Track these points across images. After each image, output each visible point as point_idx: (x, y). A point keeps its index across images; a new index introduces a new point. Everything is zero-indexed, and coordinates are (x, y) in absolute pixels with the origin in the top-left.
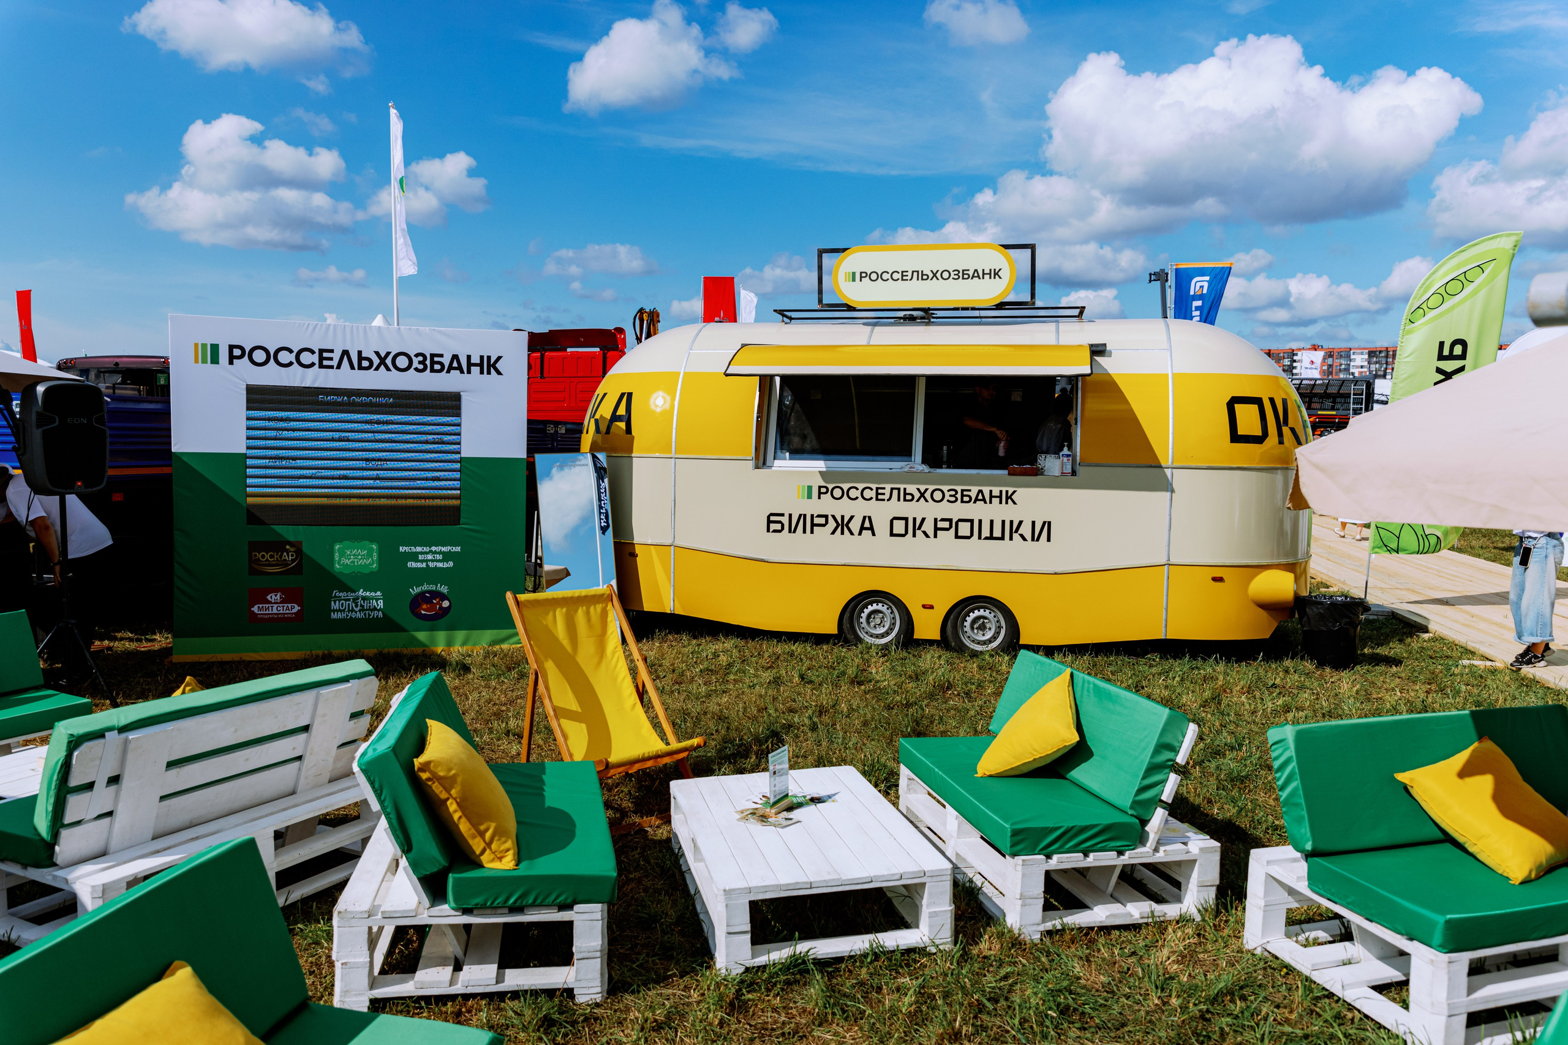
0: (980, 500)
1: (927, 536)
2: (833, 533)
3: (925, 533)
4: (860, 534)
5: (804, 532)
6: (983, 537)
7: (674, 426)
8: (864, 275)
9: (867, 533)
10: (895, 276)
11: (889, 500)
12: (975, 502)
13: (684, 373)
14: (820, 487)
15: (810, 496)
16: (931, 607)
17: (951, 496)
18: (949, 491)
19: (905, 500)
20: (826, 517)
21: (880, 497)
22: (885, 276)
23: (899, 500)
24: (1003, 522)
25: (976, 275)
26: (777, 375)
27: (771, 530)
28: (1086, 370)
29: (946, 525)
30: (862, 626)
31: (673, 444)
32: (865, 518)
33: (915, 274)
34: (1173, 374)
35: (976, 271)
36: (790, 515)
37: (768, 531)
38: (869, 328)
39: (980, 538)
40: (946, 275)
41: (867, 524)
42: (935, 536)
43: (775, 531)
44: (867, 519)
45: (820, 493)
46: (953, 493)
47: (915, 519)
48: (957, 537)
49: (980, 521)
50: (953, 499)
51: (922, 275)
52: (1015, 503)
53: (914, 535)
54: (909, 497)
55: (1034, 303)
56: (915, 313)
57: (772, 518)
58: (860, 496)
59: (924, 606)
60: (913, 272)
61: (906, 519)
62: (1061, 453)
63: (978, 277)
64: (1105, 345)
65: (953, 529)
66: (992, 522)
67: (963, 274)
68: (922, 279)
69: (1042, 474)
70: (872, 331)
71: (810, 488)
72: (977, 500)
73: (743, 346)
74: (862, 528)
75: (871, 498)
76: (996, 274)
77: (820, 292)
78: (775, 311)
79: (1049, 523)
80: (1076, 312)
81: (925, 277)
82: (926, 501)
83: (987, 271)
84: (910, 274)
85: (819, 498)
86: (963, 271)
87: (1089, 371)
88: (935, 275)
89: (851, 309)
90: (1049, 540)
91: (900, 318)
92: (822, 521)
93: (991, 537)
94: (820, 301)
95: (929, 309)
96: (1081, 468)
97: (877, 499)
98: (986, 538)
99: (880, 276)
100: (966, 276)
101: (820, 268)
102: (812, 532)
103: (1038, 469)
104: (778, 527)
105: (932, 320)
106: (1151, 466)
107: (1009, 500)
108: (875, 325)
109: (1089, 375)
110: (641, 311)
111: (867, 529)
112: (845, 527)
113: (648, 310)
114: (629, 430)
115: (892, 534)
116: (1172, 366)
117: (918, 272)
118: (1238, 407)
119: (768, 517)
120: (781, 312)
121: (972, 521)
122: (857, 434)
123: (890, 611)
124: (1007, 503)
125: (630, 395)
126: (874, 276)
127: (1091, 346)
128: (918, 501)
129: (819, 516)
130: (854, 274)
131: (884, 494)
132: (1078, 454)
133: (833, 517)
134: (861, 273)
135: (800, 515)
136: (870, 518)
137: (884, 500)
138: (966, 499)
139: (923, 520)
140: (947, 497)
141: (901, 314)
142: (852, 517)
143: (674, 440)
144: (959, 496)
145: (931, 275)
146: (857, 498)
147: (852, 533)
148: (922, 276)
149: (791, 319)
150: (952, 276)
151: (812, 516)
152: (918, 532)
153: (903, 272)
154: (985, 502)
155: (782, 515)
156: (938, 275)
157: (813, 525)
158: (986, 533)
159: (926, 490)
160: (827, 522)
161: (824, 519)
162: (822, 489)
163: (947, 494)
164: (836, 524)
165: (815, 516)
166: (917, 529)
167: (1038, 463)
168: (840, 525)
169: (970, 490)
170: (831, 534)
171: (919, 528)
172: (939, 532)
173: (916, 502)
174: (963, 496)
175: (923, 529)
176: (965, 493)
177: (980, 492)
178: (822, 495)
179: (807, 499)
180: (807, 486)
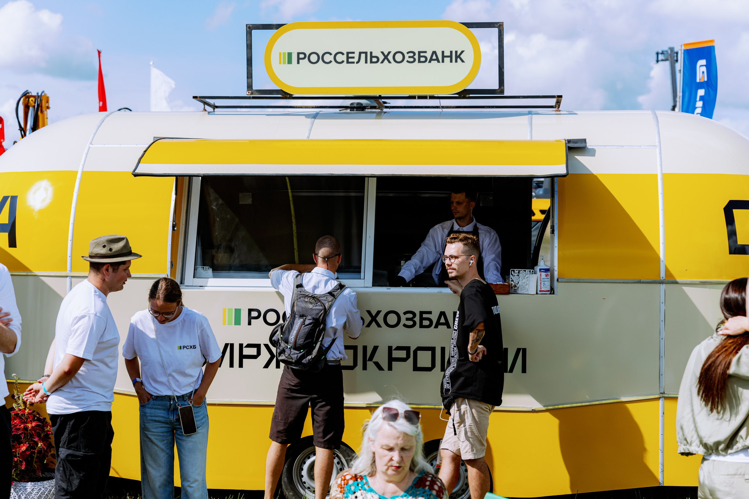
0: (442, 324)
1: (380, 368)
2: (267, 366)
3: (377, 364)
5: (232, 365)
7: (70, 237)
8: (302, 56)
10: (340, 58)
12: (436, 327)
13: (83, 172)
14: (250, 311)
15: (238, 322)
17: (407, 319)
18: (405, 313)
20: (258, 346)
22: (327, 58)
25: (434, 57)
26: (198, 176)
28: (561, 169)
29: (402, 354)
30: (304, 479)
31: (69, 259)
33: (363, 56)
34: (663, 175)
35: (434, 53)
38: (309, 120)
40: (399, 57)
45: (250, 318)
46: (410, 316)
47: (365, 348)
48: (416, 368)
49: (443, 349)
50: (410, 323)
51: (372, 57)
53: (365, 368)
55: (502, 92)
56: (364, 102)
60: (360, 53)
61: (354, 348)
62: (537, 268)
63: (437, 60)
64: (584, 141)
65: (411, 360)
67: (420, 57)
68: (371, 62)
69: (515, 292)
70: (313, 123)
71: (238, 312)
72: (438, 324)
73: (157, 140)
76: (457, 57)
77: (250, 76)
78: (195, 97)
79: (524, 350)
80: (552, 102)
81: (374, 60)
82: (379, 326)
83: (447, 53)
84: (356, 56)
85: (250, 324)
86: (419, 52)
87: (563, 171)
88: (386, 57)
89: (287, 96)
90: (524, 370)
91: (346, 107)
92: (253, 351)
94: (250, 86)
95: (380, 97)
96: (559, 284)
99: (321, 58)
100: (423, 59)
101: (249, 47)
102: (241, 365)
103: (509, 286)
105: (385, 110)
106: (640, 282)
108: (315, 116)
109: (564, 176)
110: (26, 95)
113: (34, 94)
114: (12, 243)
116: (661, 165)
117: (366, 53)
118: (736, 212)
120: (201, 99)
121: (433, 350)
122: (296, 246)
125: (14, 199)
126: (314, 58)
127: (569, 141)
128: (369, 325)
129: (249, 346)
130: (290, 55)
132: (556, 268)
133: (267, 346)
134: (299, 54)
135: (226, 345)
138: (426, 323)
139: (375, 348)
140: (403, 321)
141: (348, 103)
143: (69, 254)
144: (417, 319)
145: (381, 57)
148: (372, 59)
149: (215, 107)
150: (407, 58)
151: (241, 346)
152: (370, 364)
153: (348, 53)
156: (390, 57)
157: (242, 357)
159: (379, 312)
160: (259, 353)
161: (255, 349)
162: (252, 312)
163: (403, 317)
164: (270, 356)
165: (244, 346)
166: (369, 360)
167: (510, 280)
168: (275, 356)
169: (430, 313)
170: (264, 367)
171: (371, 359)
172: (394, 363)
173: (366, 327)
174: (422, 319)
175: (374, 360)
176: (425, 316)
177: (443, 314)
178: (252, 320)
179: (235, 324)
180: (235, 309)
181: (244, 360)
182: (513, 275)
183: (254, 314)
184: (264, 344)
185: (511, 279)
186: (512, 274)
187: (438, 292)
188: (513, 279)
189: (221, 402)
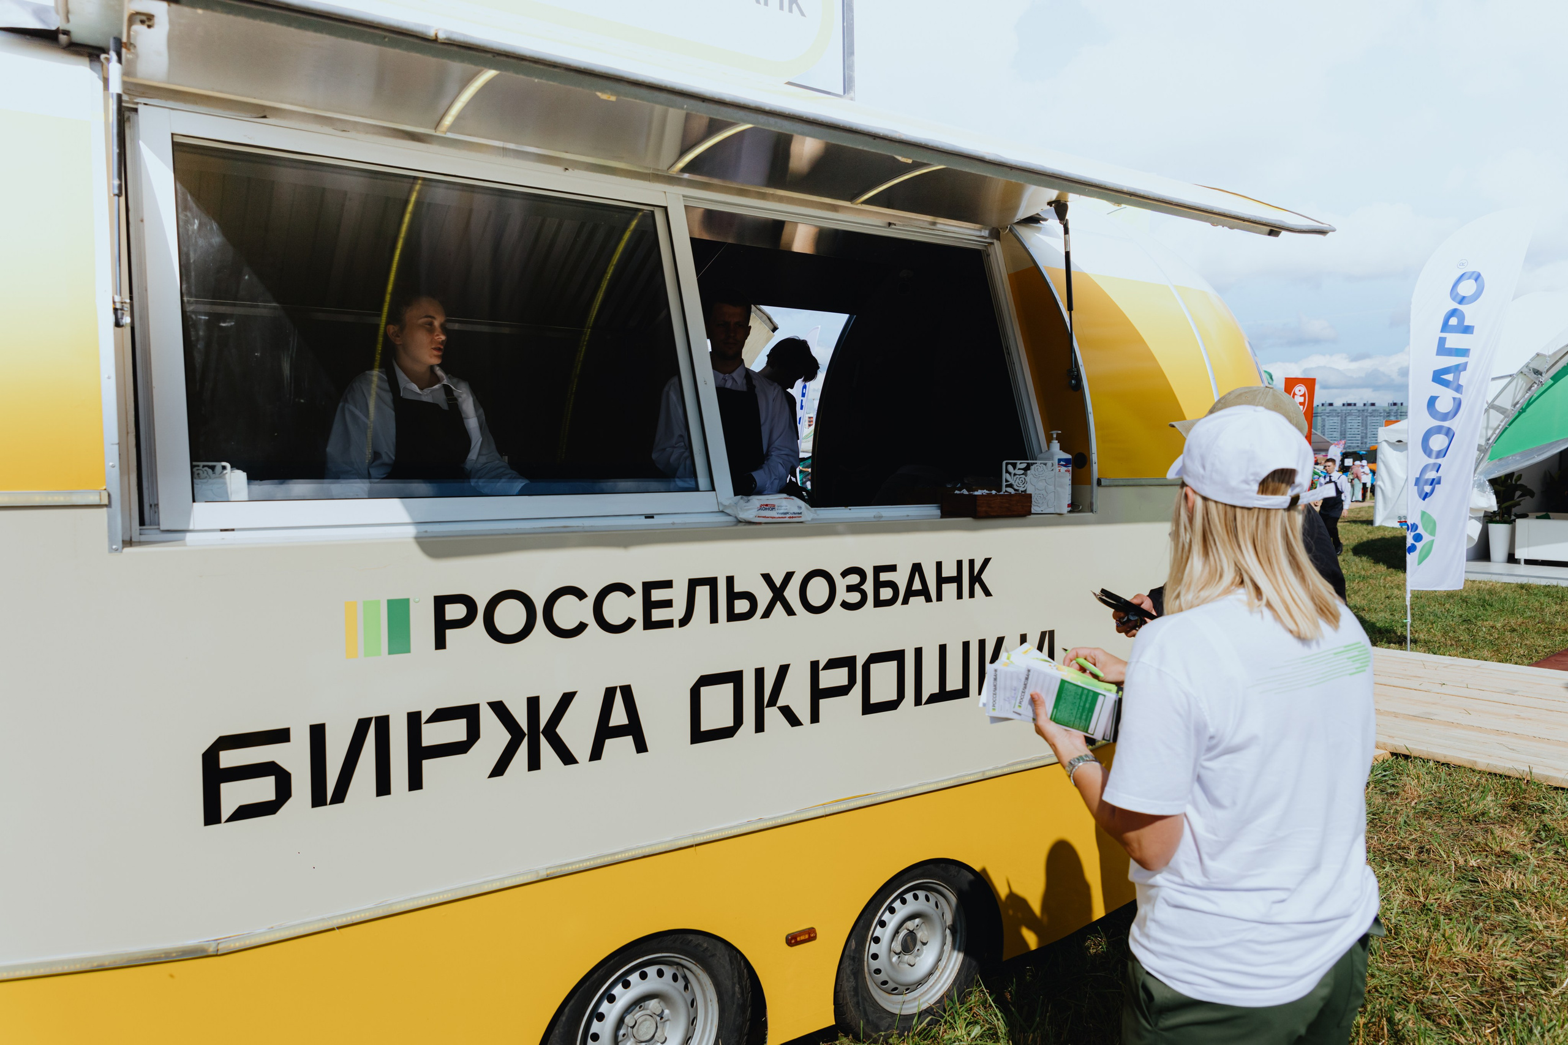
0: (917, 593)
1: (794, 721)
2: (499, 769)
3: (787, 713)
4: (596, 754)
5: (383, 787)
6: (925, 697)
9: (619, 747)
11: (684, 622)
12: (905, 602)
14: (441, 602)
15: (399, 643)
16: (810, 935)
17: (850, 589)
18: (845, 574)
19: (732, 617)
20: (470, 713)
21: (657, 615)
23: (714, 619)
24: (966, 645)
27: (226, 811)
29: (839, 677)
32: (610, 693)
36: (318, 733)
37: (212, 815)
39: (918, 702)
41: (619, 719)
42: (815, 718)
43: (244, 812)
44: (618, 700)
45: (442, 626)
46: (854, 579)
47: (760, 673)
48: (869, 708)
49: (918, 652)
50: (855, 597)
52: (987, 593)
53: (760, 727)
54: (742, 606)
57: (229, 759)
58: (590, 620)
59: (793, 940)
61: (735, 678)
65: (858, 688)
66: (943, 649)
71: (398, 611)
72: (910, 593)
74: (604, 732)
75: (630, 623)
79: (1053, 636)
82: (790, 612)
85: (440, 644)
92: (456, 730)
93: (943, 695)
96: (1100, 489)
97: (649, 624)
98: (933, 699)
102: (415, 782)
104: (263, 789)
107: (977, 586)
111: (619, 732)
112: (543, 739)
115: (698, 736)
119: (210, 758)
121: (899, 657)
123: (681, 983)
124: (972, 595)
128: (767, 614)
129: (441, 715)
131: (668, 604)
132: (1095, 458)
133: (499, 708)
135: (362, 726)
136: (627, 691)
137: (668, 624)
138: (886, 593)
139: (783, 670)
140: (842, 595)
142: (567, 699)
144: (868, 587)
146: (582, 627)
147: (568, 758)
151: (414, 719)
152: (772, 715)
154: (929, 599)
155: (281, 736)
157: (418, 753)
158: (930, 686)
159: (789, 576)
160: (474, 733)
161: (462, 723)
162: (448, 607)
163: (841, 584)
164: (508, 737)
165: (424, 718)
166: (768, 706)
167: (1004, 484)
168: (525, 735)
169: (892, 568)
170: (490, 776)
171: (773, 702)
172: (824, 703)
173: (762, 618)
174: (878, 585)
175: (781, 702)
176: (884, 577)
177: (917, 568)
178: (450, 634)
179: (391, 652)
180: (390, 603)
181: (428, 765)
182: (1010, 474)
183: (456, 611)
184: (491, 704)
185: (1007, 481)
186: (1007, 472)
187: (874, 517)
188: (1011, 480)
189: (354, 917)
